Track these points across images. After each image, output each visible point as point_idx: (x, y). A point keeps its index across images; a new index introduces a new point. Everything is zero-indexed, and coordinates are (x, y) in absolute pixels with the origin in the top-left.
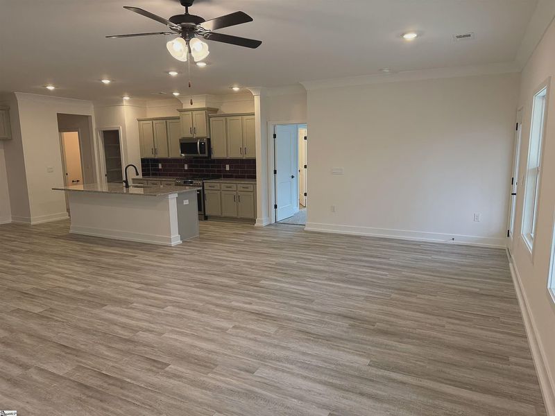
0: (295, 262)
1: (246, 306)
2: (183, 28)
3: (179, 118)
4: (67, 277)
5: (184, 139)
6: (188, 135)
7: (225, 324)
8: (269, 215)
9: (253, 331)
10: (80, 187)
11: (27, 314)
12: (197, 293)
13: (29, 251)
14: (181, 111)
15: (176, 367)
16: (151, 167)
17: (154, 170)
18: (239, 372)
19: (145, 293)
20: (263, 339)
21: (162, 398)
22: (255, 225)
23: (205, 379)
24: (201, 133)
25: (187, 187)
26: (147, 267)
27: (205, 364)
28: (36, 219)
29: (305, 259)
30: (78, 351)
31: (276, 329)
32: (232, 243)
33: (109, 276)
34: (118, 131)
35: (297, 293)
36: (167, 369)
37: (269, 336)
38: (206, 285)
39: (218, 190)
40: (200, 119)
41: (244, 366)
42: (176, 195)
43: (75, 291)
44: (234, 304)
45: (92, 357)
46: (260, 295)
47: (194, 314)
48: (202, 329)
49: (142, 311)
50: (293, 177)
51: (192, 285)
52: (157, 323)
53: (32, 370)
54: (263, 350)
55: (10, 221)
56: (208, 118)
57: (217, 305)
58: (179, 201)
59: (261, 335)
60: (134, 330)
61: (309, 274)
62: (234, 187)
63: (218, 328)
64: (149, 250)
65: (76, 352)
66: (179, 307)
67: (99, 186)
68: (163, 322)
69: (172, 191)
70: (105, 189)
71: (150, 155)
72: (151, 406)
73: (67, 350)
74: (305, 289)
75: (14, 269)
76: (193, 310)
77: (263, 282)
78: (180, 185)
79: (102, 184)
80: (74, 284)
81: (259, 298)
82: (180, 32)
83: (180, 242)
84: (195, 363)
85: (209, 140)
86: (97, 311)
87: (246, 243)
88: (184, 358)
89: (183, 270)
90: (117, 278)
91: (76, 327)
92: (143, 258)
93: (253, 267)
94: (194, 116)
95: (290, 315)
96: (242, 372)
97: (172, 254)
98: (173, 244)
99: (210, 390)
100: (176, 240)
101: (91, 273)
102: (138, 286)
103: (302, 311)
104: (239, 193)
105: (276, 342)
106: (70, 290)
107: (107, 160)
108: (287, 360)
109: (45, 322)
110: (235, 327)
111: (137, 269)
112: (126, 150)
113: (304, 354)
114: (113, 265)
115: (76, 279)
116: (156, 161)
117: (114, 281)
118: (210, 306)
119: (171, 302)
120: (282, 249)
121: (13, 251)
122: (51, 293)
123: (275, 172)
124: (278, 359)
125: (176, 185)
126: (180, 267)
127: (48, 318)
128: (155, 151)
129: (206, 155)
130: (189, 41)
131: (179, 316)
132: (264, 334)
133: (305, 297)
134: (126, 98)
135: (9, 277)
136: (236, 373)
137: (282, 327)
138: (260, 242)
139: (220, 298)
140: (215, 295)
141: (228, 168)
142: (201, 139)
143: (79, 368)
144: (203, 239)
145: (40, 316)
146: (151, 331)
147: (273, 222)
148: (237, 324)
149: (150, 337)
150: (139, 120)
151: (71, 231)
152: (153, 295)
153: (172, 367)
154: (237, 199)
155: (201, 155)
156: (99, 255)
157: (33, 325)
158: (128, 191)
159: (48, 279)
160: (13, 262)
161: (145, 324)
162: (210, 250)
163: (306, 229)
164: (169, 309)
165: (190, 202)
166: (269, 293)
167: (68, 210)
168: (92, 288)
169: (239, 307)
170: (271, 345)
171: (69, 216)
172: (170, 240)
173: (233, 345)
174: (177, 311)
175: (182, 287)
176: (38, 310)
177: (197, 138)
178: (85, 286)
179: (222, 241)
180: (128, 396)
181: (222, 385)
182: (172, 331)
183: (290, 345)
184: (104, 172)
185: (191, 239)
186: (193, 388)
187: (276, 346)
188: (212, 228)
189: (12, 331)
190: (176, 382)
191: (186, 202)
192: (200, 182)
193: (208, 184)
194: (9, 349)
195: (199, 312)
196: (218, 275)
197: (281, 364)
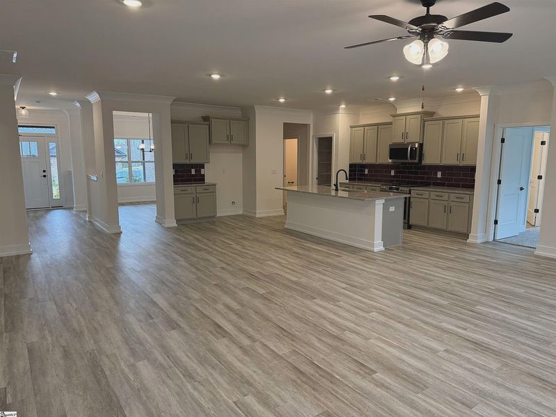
0: (522, 291)
1: (459, 330)
2: (424, 30)
3: (391, 123)
4: (284, 267)
5: (394, 144)
6: (399, 140)
7: (434, 344)
8: (486, 231)
9: (469, 361)
10: (295, 188)
11: (254, 293)
12: (403, 305)
13: (255, 240)
14: (394, 116)
15: (383, 377)
16: (357, 172)
17: (361, 175)
18: (453, 401)
19: (351, 294)
20: (482, 372)
21: (370, 405)
22: (468, 241)
23: (415, 398)
24: (414, 138)
25: (391, 194)
26: (352, 269)
27: (416, 383)
28: (261, 213)
29: (536, 289)
30: (294, 336)
31: (499, 365)
32: (439, 258)
33: (318, 272)
34: (331, 138)
35: (526, 330)
36: (374, 376)
37: (490, 371)
38: (412, 298)
39: (427, 199)
40: (414, 123)
41: (460, 398)
42: (383, 201)
43: (290, 280)
44: (444, 325)
45: (305, 346)
46: (477, 322)
47: (400, 326)
48: (410, 344)
49: (348, 311)
50: (522, 189)
51: (398, 295)
52: (364, 327)
53: (257, 343)
54: (482, 385)
55: (241, 212)
56: (423, 122)
57: (426, 323)
58: (385, 207)
59: (480, 368)
60: (343, 329)
61: (543, 308)
62: (446, 196)
63: (426, 347)
64: (353, 252)
65: (293, 337)
66: (383, 315)
67: (310, 188)
68: (369, 327)
69: (379, 197)
70: (315, 191)
71: (358, 161)
72: (359, 409)
73: (285, 333)
74: (540, 327)
75: (245, 253)
76: (399, 322)
77: (480, 308)
78: (385, 191)
79: (313, 186)
80: (289, 273)
81: (476, 325)
82: (418, 34)
83: (382, 248)
84: (403, 379)
85: (421, 145)
86: (308, 302)
87: (456, 260)
88: (391, 369)
89: (386, 278)
90: (325, 275)
91: (291, 313)
92: (347, 259)
93: (467, 288)
94: (408, 120)
95: (518, 353)
96: (458, 403)
97: (375, 260)
98: (376, 249)
99: (421, 412)
100: (378, 246)
101: (302, 266)
102: (344, 285)
103: (535, 352)
104: (452, 204)
105: (500, 380)
106: (287, 279)
107: (319, 164)
108: (515, 405)
109: (267, 303)
110: (446, 351)
111: (343, 270)
112: (337, 155)
113: (538, 404)
114: (321, 262)
115: (291, 269)
116: (363, 166)
117: (321, 276)
118: (417, 322)
119: (375, 308)
120: (504, 273)
121: (244, 238)
122: (271, 278)
123: (499, 182)
124: (503, 401)
125: (381, 191)
126: (384, 275)
127: (269, 300)
128: (363, 157)
129: (416, 161)
130: (427, 42)
131: (384, 324)
132: (484, 368)
133: (539, 336)
134: (343, 106)
135: (241, 259)
136: (450, 402)
137: (506, 365)
138: (474, 261)
139: (427, 315)
140: (422, 311)
141: (439, 175)
142: (413, 143)
143: (295, 352)
144: (406, 248)
145: (263, 297)
146: (358, 334)
147: (491, 239)
148: (449, 348)
149: (357, 340)
150: (351, 127)
151: (286, 226)
152: (359, 298)
153: (379, 376)
154: (448, 210)
155: (410, 161)
156: (309, 250)
157: (258, 303)
158: (337, 194)
159: (269, 266)
160: (243, 247)
161: (352, 325)
162: (415, 262)
163: (537, 252)
164: (374, 314)
165: (396, 209)
166: (488, 322)
167: (285, 207)
168: (303, 280)
169: (452, 330)
170: (493, 382)
171: (285, 212)
172: (373, 245)
173: (446, 371)
174: (382, 319)
175: (388, 296)
176: (262, 291)
177: (409, 144)
178: (299, 278)
179: (428, 254)
180: (337, 392)
181: (434, 410)
182: (378, 339)
183: (518, 389)
184: (316, 175)
185: (394, 247)
186: (401, 404)
187: (499, 385)
188: (416, 238)
189: (243, 305)
190: (384, 393)
191: (392, 209)
192: (407, 189)
193: (415, 191)
194: (241, 321)
195: (405, 324)
196: (426, 291)
197: (507, 408)
